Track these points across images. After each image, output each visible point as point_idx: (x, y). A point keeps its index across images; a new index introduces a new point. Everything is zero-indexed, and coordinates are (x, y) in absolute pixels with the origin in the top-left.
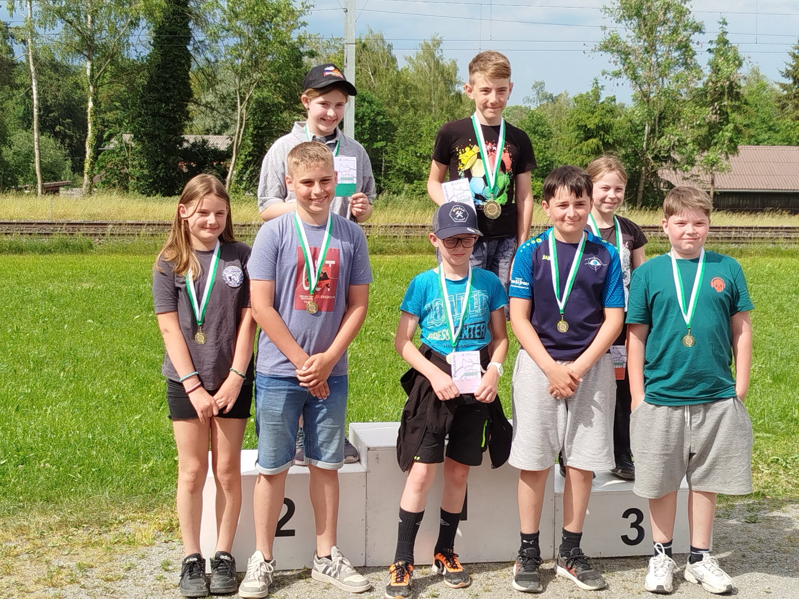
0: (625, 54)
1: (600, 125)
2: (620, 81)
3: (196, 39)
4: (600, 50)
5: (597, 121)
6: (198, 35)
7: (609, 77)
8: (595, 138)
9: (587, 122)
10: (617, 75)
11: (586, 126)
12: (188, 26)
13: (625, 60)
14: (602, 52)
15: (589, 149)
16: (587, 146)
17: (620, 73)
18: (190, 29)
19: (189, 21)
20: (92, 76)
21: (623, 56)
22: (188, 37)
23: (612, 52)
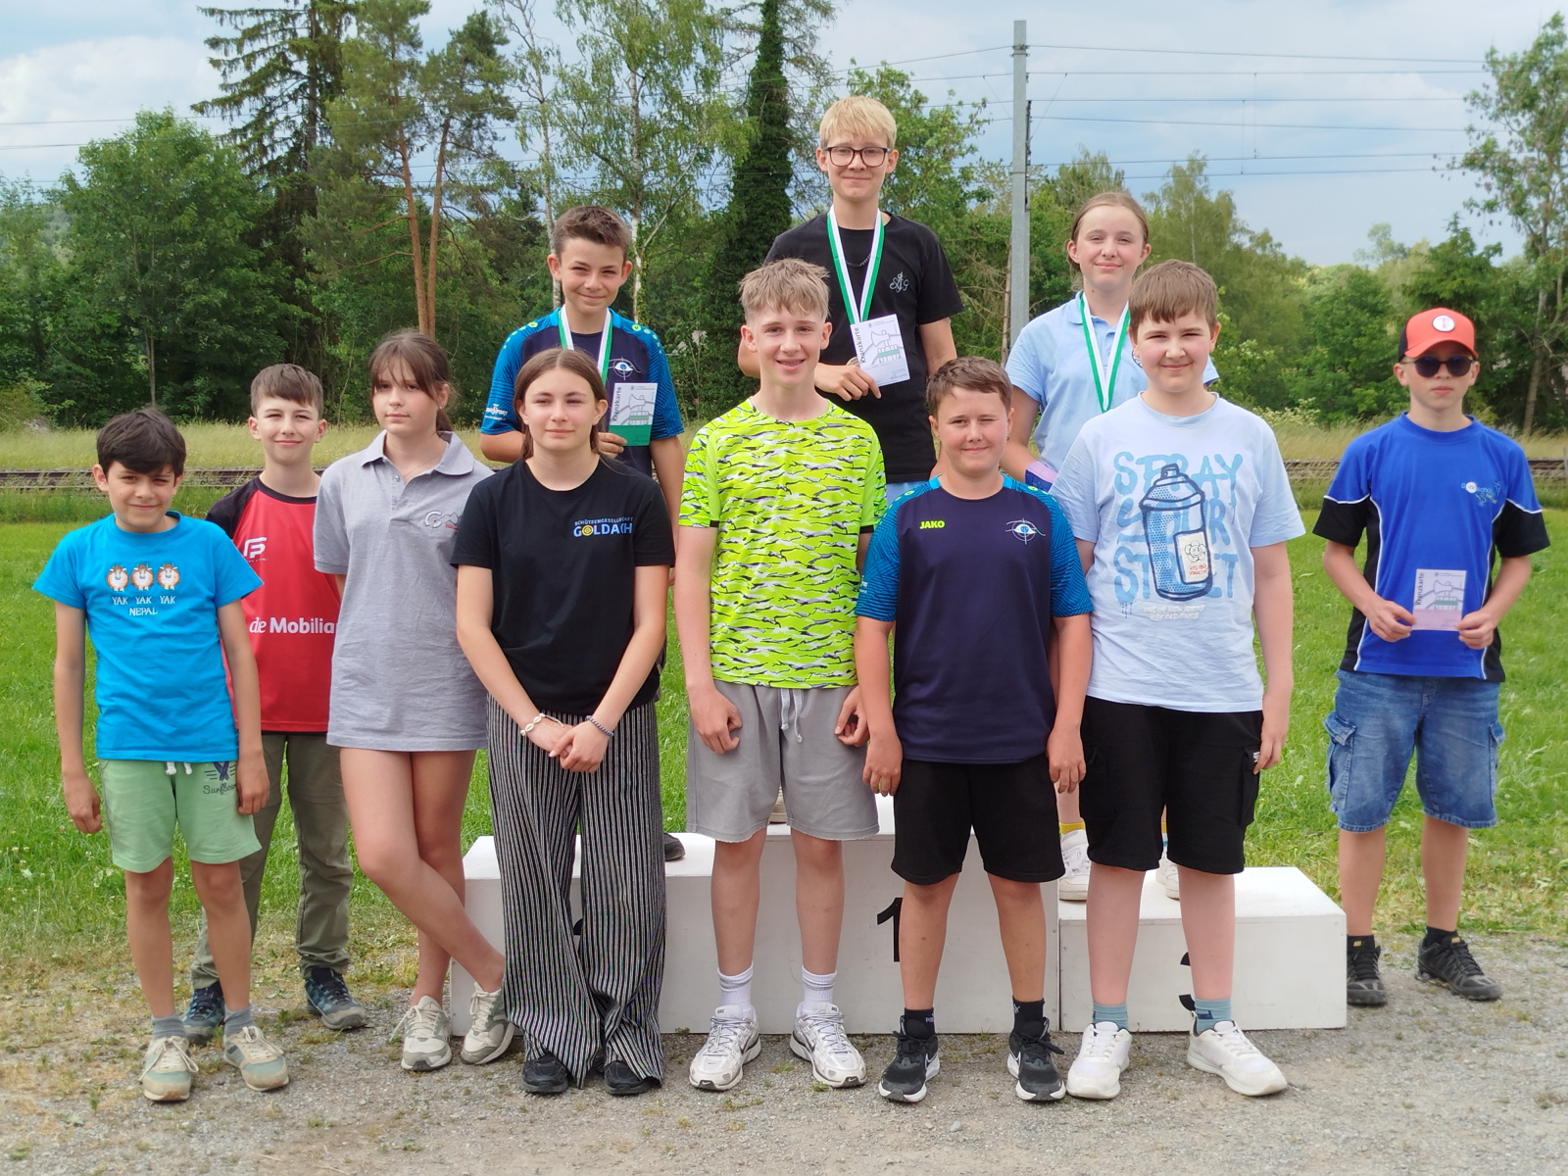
0: (1506, 171)
3: (800, 178)
4: (1462, 166)
6: (802, 172)
7: (1477, 211)
10: (1491, 206)
12: (786, 158)
13: (1506, 182)
14: (1465, 170)
17: (1497, 204)
18: (790, 163)
19: (788, 149)
20: (640, 242)
21: (1502, 175)
22: (786, 175)
23: (1484, 169)
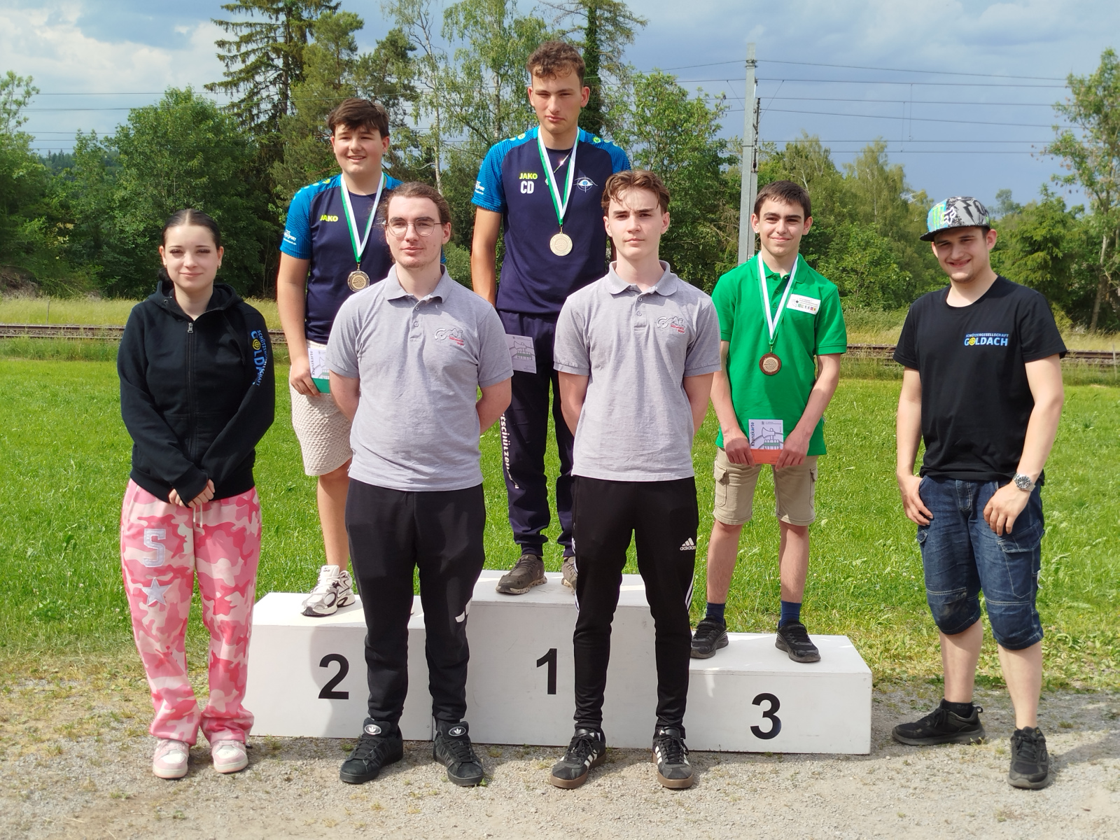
0: (1080, 157)
1: (1048, 236)
2: (1073, 187)
4: (1051, 152)
5: (1044, 232)
7: (1060, 183)
8: (1042, 251)
9: (1033, 233)
10: (1069, 181)
11: (1032, 237)
13: (1080, 164)
14: (1053, 155)
15: (1035, 264)
16: (1033, 261)
17: (1074, 179)
21: (1077, 159)
23: (1065, 154)
